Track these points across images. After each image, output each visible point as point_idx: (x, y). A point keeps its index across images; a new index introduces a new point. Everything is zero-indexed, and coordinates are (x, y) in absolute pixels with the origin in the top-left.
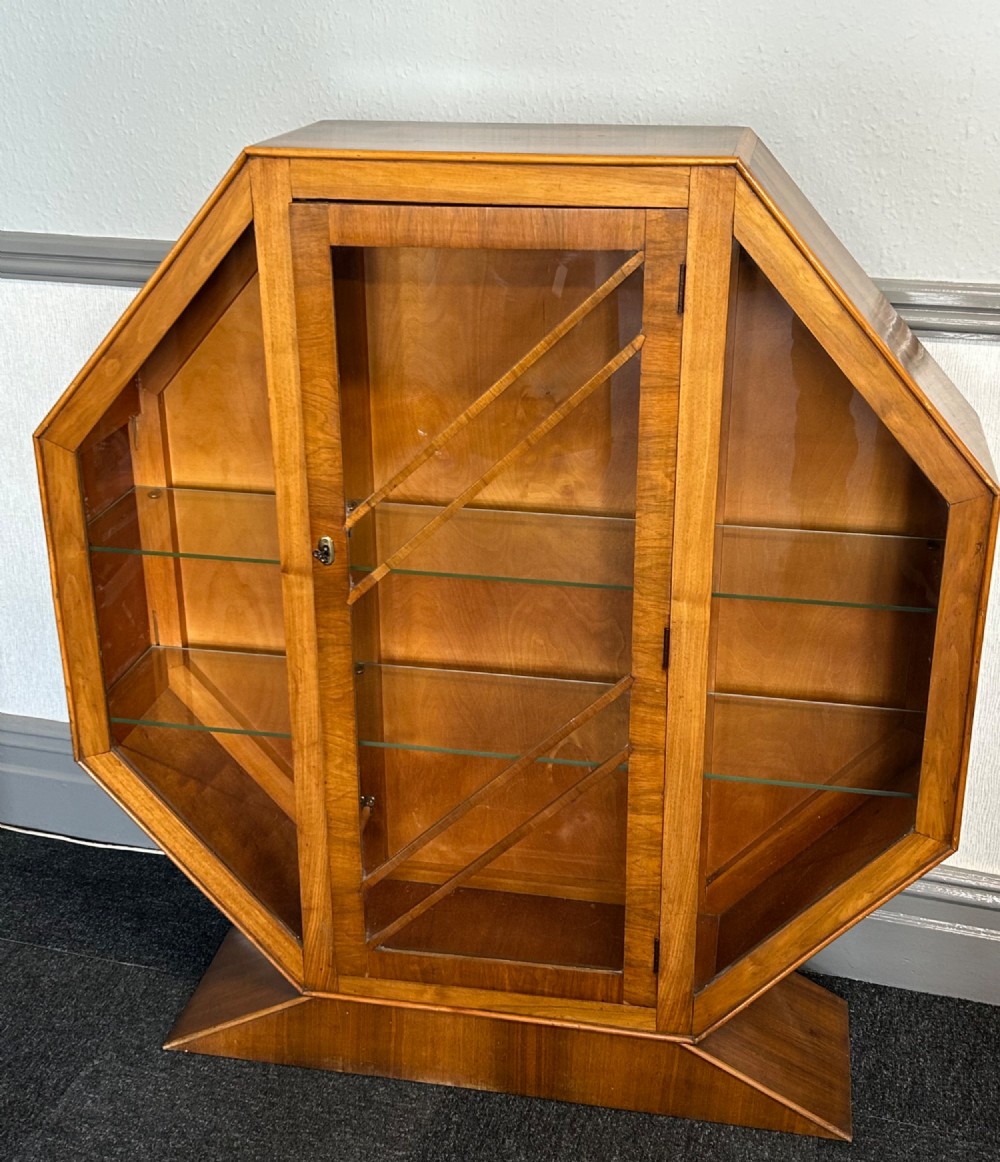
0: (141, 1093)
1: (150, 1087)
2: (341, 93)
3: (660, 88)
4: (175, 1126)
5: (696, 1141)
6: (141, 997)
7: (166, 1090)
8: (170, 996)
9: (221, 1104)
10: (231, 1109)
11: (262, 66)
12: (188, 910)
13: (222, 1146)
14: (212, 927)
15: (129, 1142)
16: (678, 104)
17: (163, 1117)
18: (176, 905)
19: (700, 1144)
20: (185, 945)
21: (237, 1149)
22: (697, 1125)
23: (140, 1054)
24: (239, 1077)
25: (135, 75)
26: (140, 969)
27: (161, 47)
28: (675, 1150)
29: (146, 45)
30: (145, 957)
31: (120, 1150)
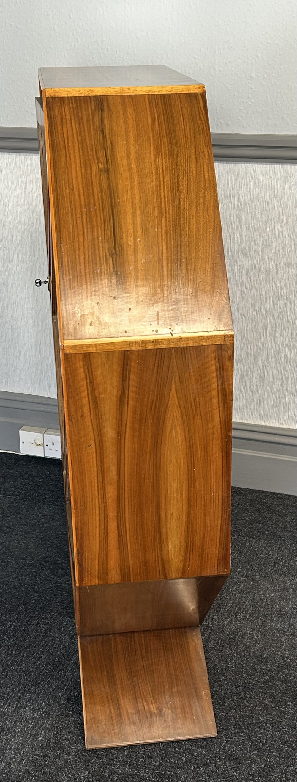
0: (11, 544)
1: (15, 541)
2: (109, 48)
3: (269, 41)
4: (29, 556)
5: (279, 564)
6: (7, 508)
7: (23, 543)
8: (22, 508)
9: (50, 548)
10: (55, 549)
11: (69, 35)
12: (27, 475)
13: (51, 563)
14: (40, 482)
15: (8, 561)
16: (278, 49)
17: (23, 552)
18: (21, 473)
19: (280, 565)
20: (27, 489)
21: (59, 564)
22: (279, 558)
23: (9, 529)
24: (58, 538)
25: (5, 41)
26: (6, 497)
27: (18, 26)
28: (268, 567)
29: (11, 25)
30: (8, 493)
31: (3, 564)
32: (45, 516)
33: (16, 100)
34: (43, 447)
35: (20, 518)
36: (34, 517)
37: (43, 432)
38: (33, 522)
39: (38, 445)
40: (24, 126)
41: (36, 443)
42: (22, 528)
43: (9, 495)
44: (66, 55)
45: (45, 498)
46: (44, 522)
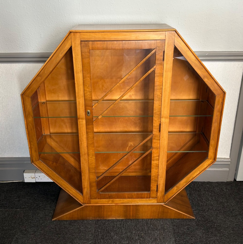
8: (30, 215)
20: (31, 202)
23: (26, 232)
32: (42, 218)
33: (12, 42)
34: (35, 179)
35: (30, 222)
36: (36, 220)
37: (34, 172)
38: (37, 224)
39: (33, 178)
40: (17, 52)
41: (31, 177)
42: (32, 229)
43: (23, 208)
44: (34, 23)
45: (40, 207)
46: (42, 223)
